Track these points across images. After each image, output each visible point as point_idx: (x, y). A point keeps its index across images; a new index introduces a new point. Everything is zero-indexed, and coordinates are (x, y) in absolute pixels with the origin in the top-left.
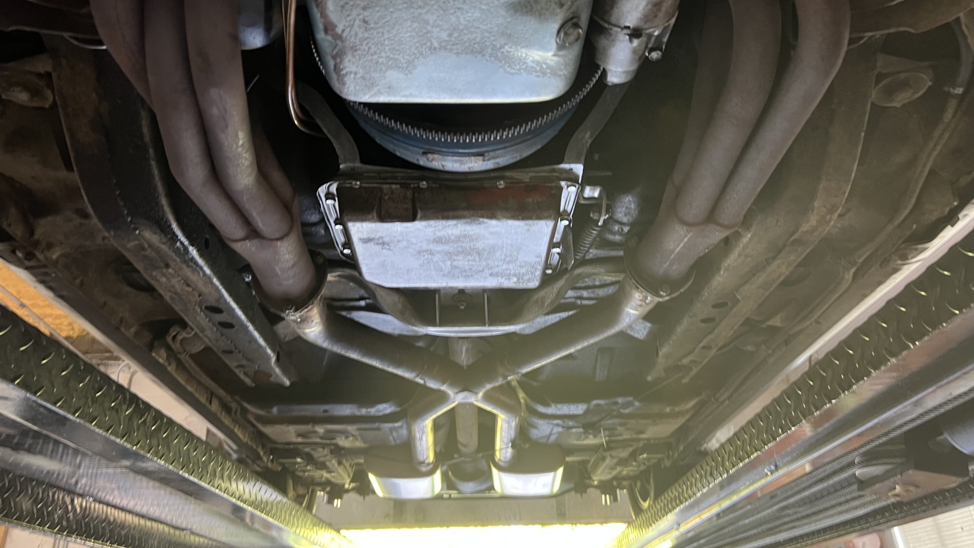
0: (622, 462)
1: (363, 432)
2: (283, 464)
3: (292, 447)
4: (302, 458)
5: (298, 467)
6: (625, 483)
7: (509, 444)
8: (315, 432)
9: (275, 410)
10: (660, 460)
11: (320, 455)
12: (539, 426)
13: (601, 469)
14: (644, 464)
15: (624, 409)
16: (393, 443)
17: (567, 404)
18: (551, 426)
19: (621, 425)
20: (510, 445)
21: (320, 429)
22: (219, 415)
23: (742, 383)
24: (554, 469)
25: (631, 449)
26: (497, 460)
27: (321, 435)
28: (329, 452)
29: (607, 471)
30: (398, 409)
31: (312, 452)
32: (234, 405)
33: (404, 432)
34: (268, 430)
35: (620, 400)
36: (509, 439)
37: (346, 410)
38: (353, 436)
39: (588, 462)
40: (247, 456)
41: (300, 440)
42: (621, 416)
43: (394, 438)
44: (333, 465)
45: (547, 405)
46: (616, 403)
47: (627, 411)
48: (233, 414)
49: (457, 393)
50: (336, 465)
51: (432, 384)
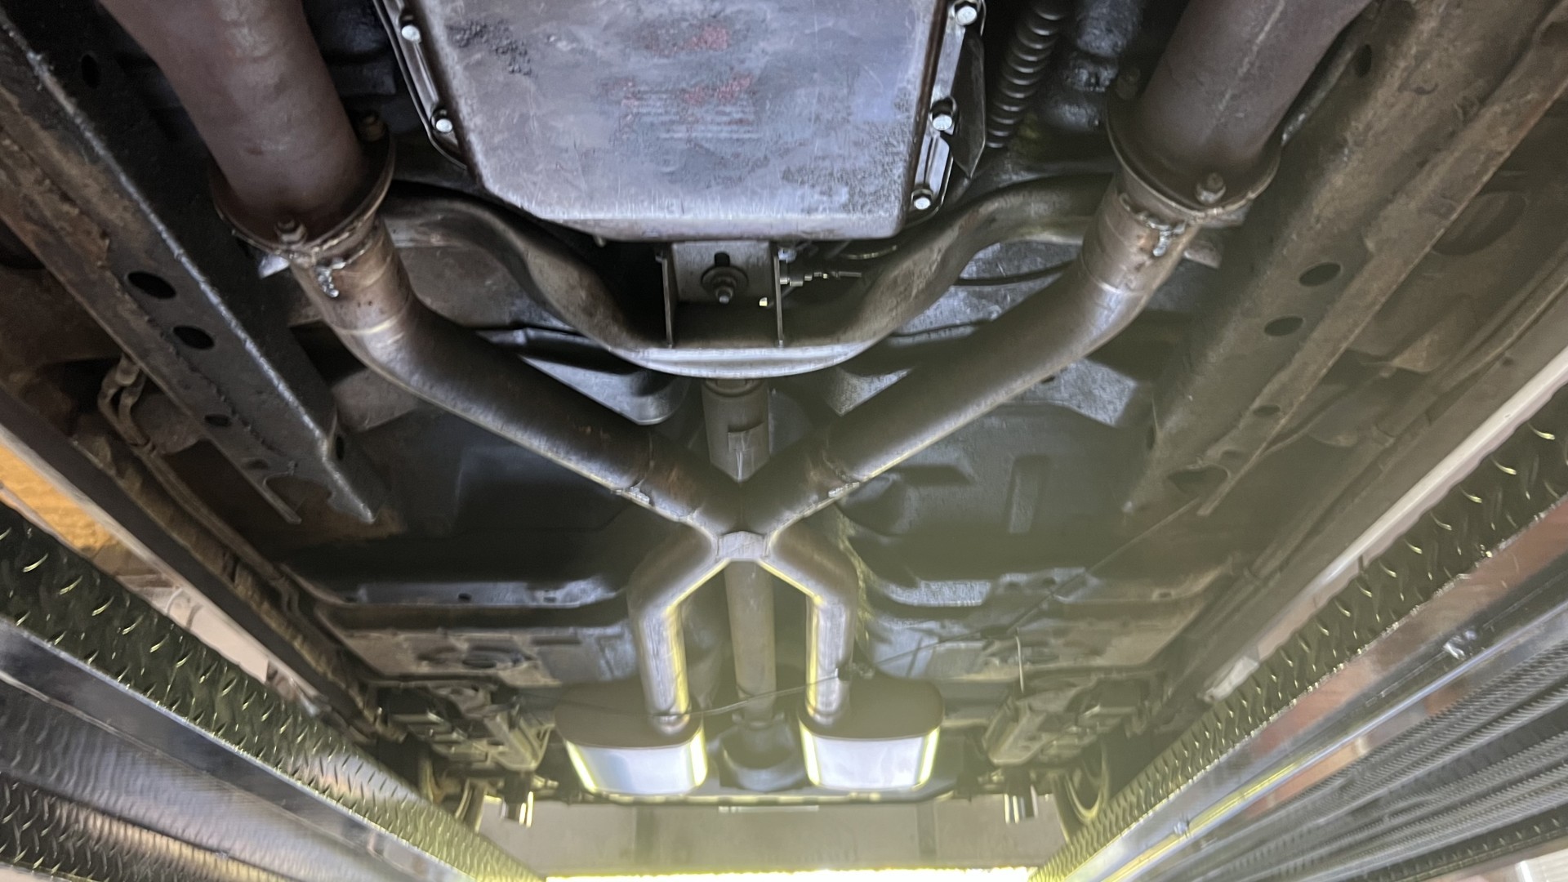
0: (1053, 724)
1: (545, 648)
2: (403, 726)
3: (413, 684)
4: (438, 714)
5: (434, 733)
6: (1052, 775)
7: (834, 671)
8: (452, 649)
9: (362, 593)
10: (1127, 719)
11: (469, 705)
12: (893, 638)
13: (1011, 739)
14: (1093, 728)
15: (1066, 595)
16: (608, 676)
17: (950, 583)
18: (917, 636)
19: (1059, 633)
20: (836, 674)
21: (462, 641)
22: (254, 606)
23: (1315, 530)
24: (921, 731)
25: (1072, 692)
26: (811, 711)
27: (464, 656)
28: (489, 697)
29: (1022, 743)
30: (612, 595)
31: (453, 697)
32: (281, 585)
33: (627, 648)
34: (357, 643)
35: (1058, 575)
36: (834, 661)
37: (507, 594)
38: (528, 658)
39: (985, 728)
40: (334, 709)
41: (425, 668)
42: (1057, 612)
43: (608, 663)
44: (500, 727)
45: (909, 584)
46: (1050, 582)
47: (1070, 599)
48: (285, 608)
49: (723, 535)
50: (505, 727)
51: (668, 510)
